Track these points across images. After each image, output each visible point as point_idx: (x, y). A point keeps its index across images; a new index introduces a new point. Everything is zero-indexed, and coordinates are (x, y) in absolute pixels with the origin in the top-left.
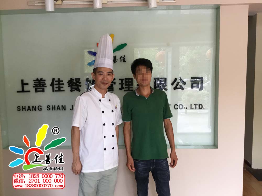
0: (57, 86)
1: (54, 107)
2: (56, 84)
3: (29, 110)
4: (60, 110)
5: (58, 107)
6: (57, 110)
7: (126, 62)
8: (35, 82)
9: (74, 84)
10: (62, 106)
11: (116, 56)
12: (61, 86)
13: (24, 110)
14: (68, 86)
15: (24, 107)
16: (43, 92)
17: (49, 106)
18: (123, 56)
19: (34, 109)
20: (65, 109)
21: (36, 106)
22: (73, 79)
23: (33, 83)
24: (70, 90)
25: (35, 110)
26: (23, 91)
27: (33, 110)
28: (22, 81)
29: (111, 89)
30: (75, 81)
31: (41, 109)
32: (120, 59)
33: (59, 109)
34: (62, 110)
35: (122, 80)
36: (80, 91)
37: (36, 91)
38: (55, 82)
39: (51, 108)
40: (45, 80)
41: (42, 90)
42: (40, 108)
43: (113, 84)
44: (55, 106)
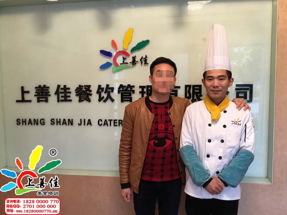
0: (63, 95)
1: (58, 121)
2: (61, 93)
3: (30, 125)
4: (66, 125)
5: (63, 122)
6: (63, 124)
7: (148, 63)
8: (36, 90)
9: (83, 93)
10: (69, 120)
11: (135, 56)
12: (68, 95)
13: (24, 123)
14: (76, 95)
15: (24, 120)
16: (46, 102)
17: (53, 119)
18: (144, 57)
19: (35, 122)
20: (72, 124)
21: (37, 119)
22: (82, 86)
23: (35, 90)
24: (78, 100)
25: (37, 124)
26: (23, 100)
27: (34, 124)
28: (22, 88)
29: (129, 99)
30: (84, 89)
31: (44, 122)
32: (141, 60)
33: (66, 123)
34: (69, 125)
35: (142, 87)
36: (91, 102)
37: (39, 101)
38: (60, 89)
39: (55, 121)
40: (48, 87)
41: (44, 99)
42: (42, 122)
43: (132, 92)
44: (60, 119)
